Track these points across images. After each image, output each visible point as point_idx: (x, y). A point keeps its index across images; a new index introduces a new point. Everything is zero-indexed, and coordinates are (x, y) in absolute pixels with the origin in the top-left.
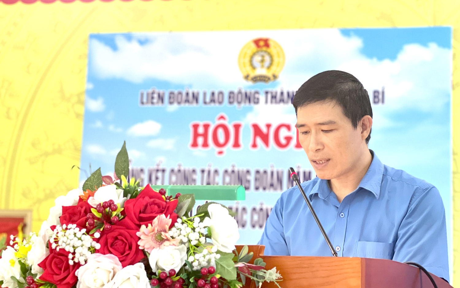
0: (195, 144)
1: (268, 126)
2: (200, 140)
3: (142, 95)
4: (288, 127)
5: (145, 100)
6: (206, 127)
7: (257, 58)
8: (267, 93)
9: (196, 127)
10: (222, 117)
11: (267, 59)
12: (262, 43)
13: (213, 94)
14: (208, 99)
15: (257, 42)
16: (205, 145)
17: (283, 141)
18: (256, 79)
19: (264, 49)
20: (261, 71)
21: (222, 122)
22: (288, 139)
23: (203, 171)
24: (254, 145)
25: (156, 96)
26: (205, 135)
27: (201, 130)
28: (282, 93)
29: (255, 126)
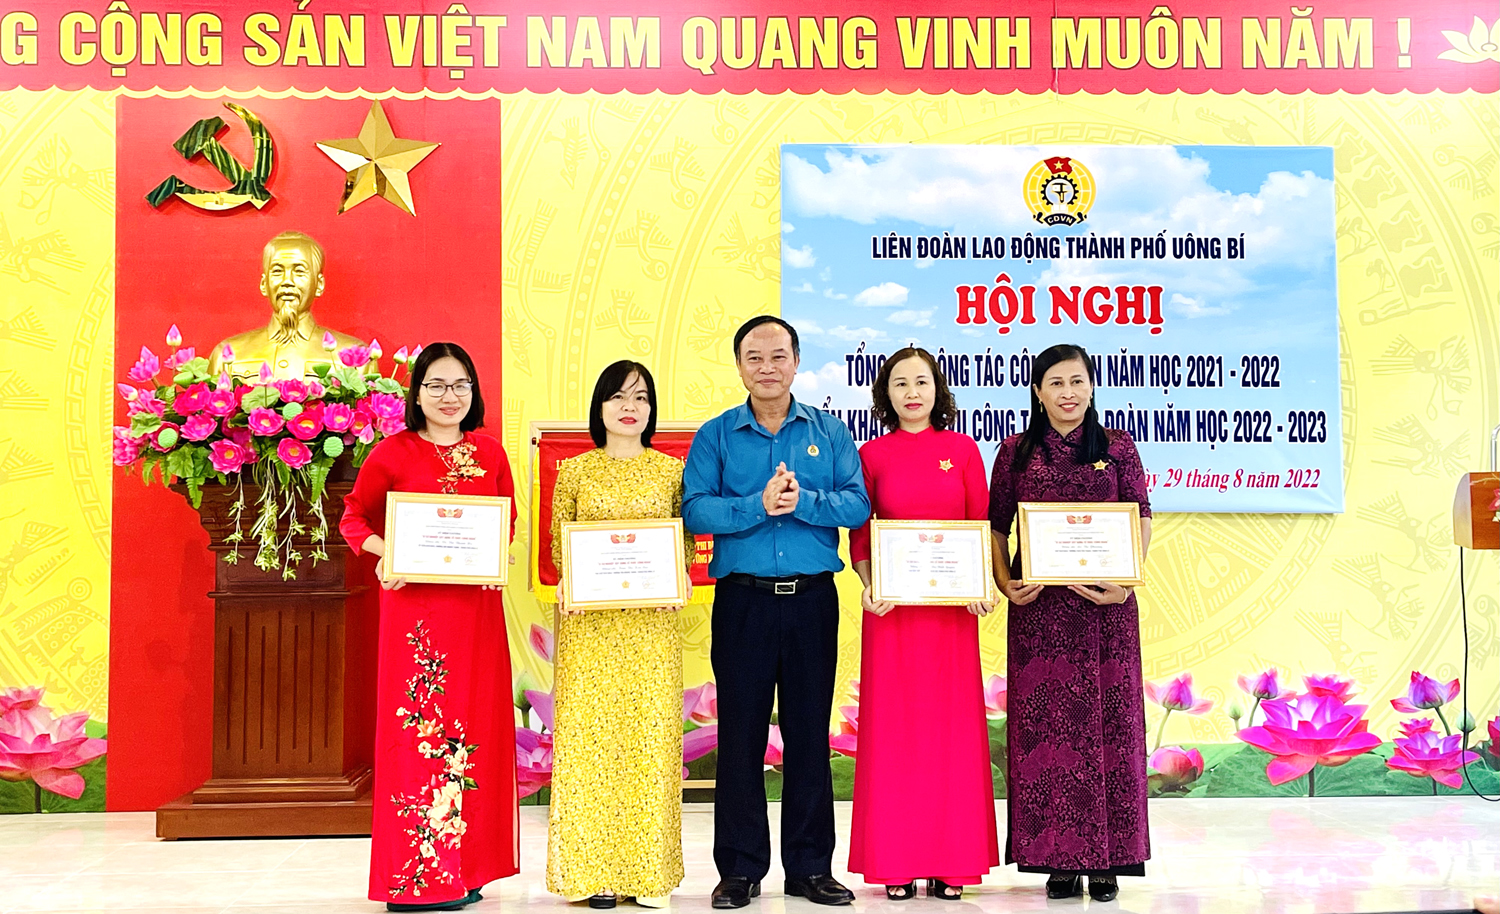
0: (963, 319)
1: (1076, 290)
2: (972, 312)
3: (875, 239)
4: (1106, 292)
5: (880, 251)
6: (980, 291)
8: (1070, 240)
9: (963, 291)
11: (1068, 188)
12: (1059, 165)
14: (980, 251)
15: (1050, 163)
16: (981, 319)
17: (1100, 314)
18: (1053, 220)
19: (1063, 174)
20: (1059, 208)
21: (1003, 283)
22: (1107, 309)
25: (896, 243)
26: (979, 304)
27: (972, 297)
28: (1093, 241)
29: (1055, 290)
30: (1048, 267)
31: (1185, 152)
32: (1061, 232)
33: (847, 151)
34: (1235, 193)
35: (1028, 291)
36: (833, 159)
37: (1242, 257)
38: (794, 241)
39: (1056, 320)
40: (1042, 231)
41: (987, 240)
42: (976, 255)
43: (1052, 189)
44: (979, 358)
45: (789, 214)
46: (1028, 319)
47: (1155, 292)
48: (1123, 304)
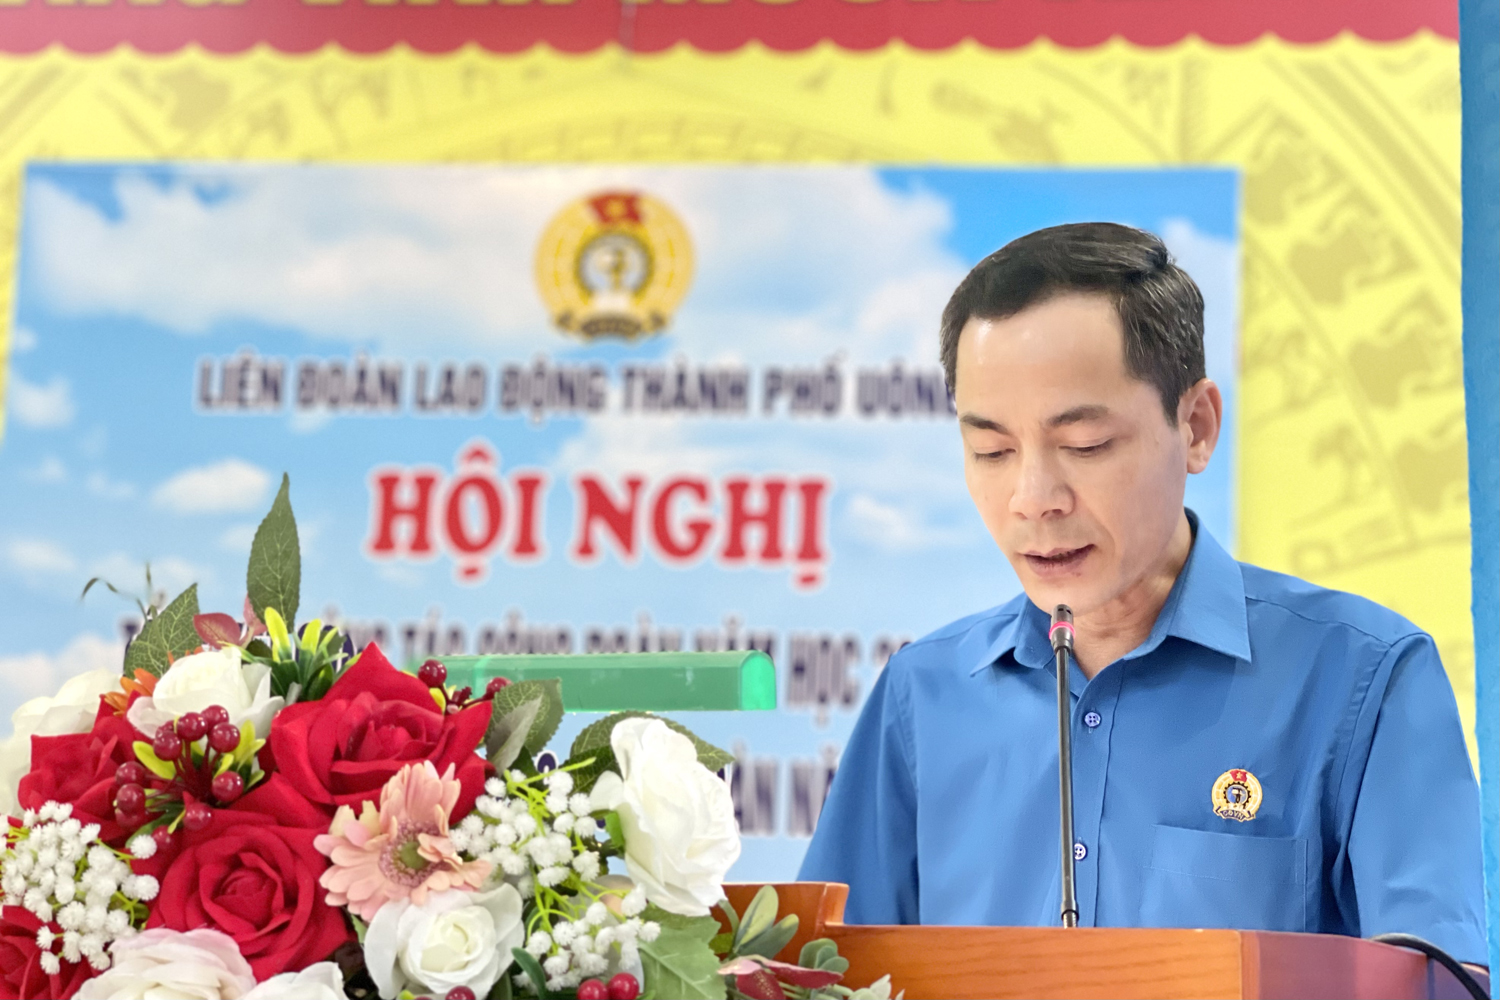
0: (384, 543)
1: (634, 485)
2: (404, 529)
3: (206, 374)
4: (700, 490)
5: (215, 390)
6: (425, 484)
7: (601, 260)
8: (630, 375)
9: (389, 484)
10: (478, 454)
11: (633, 260)
12: (616, 209)
13: (449, 376)
14: (432, 391)
15: (600, 204)
16: (420, 544)
17: (682, 536)
18: (594, 328)
19: (625, 226)
20: (611, 302)
21: (477, 468)
22: (700, 529)
23: (410, 634)
24: (586, 549)
25: (253, 377)
26: (420, 513)
27: (406, 495)
28: (681, 378)
29: (593, 491)
30: (578, 430)
32: (611, 353)
33: (164, 179)
35: (529, 487)
36: (133, 195)
38: (31, 367)
40: (564, 351)
42: (422, 403)
45: (29, 312)
46: (526, 545)
47: (812, 491)
48: (739, 518)
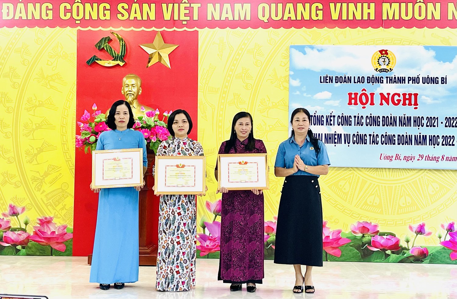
0: (350, 103)
1: (388, 94)
2: (353, 101)
3: (321, 78)
6: (356, 94)
8: (387, 78)
9: (350, 94)
11: (387, 60)
12: (384, 52)
15: (381, 52)
16: (356, 104)
18: (381, 71)
19: (385, 55)
20: (383, 67)
21: (364, 92)
22: (399, 101)
25: (328, 79)
26: (355, 99)
27: (353, 96)
28: (395, 78)
29: (382, 94)
30: (379, 86)
31: (427, 48)
32: (384, 75)
33: (312, 48)
34: (444, 62)
35: (372, 95)
36: (307, 50)
37: (446, 83)
38: (294, 77)
39: (381, 104)
40: (377, 74)
41: (359, 77)
42: (355, 82)
43: (381, 60)
44: (355, 117)
45: (292, 68)
46: (372, 104)
47: (416, 95)
48: (405, 99)
